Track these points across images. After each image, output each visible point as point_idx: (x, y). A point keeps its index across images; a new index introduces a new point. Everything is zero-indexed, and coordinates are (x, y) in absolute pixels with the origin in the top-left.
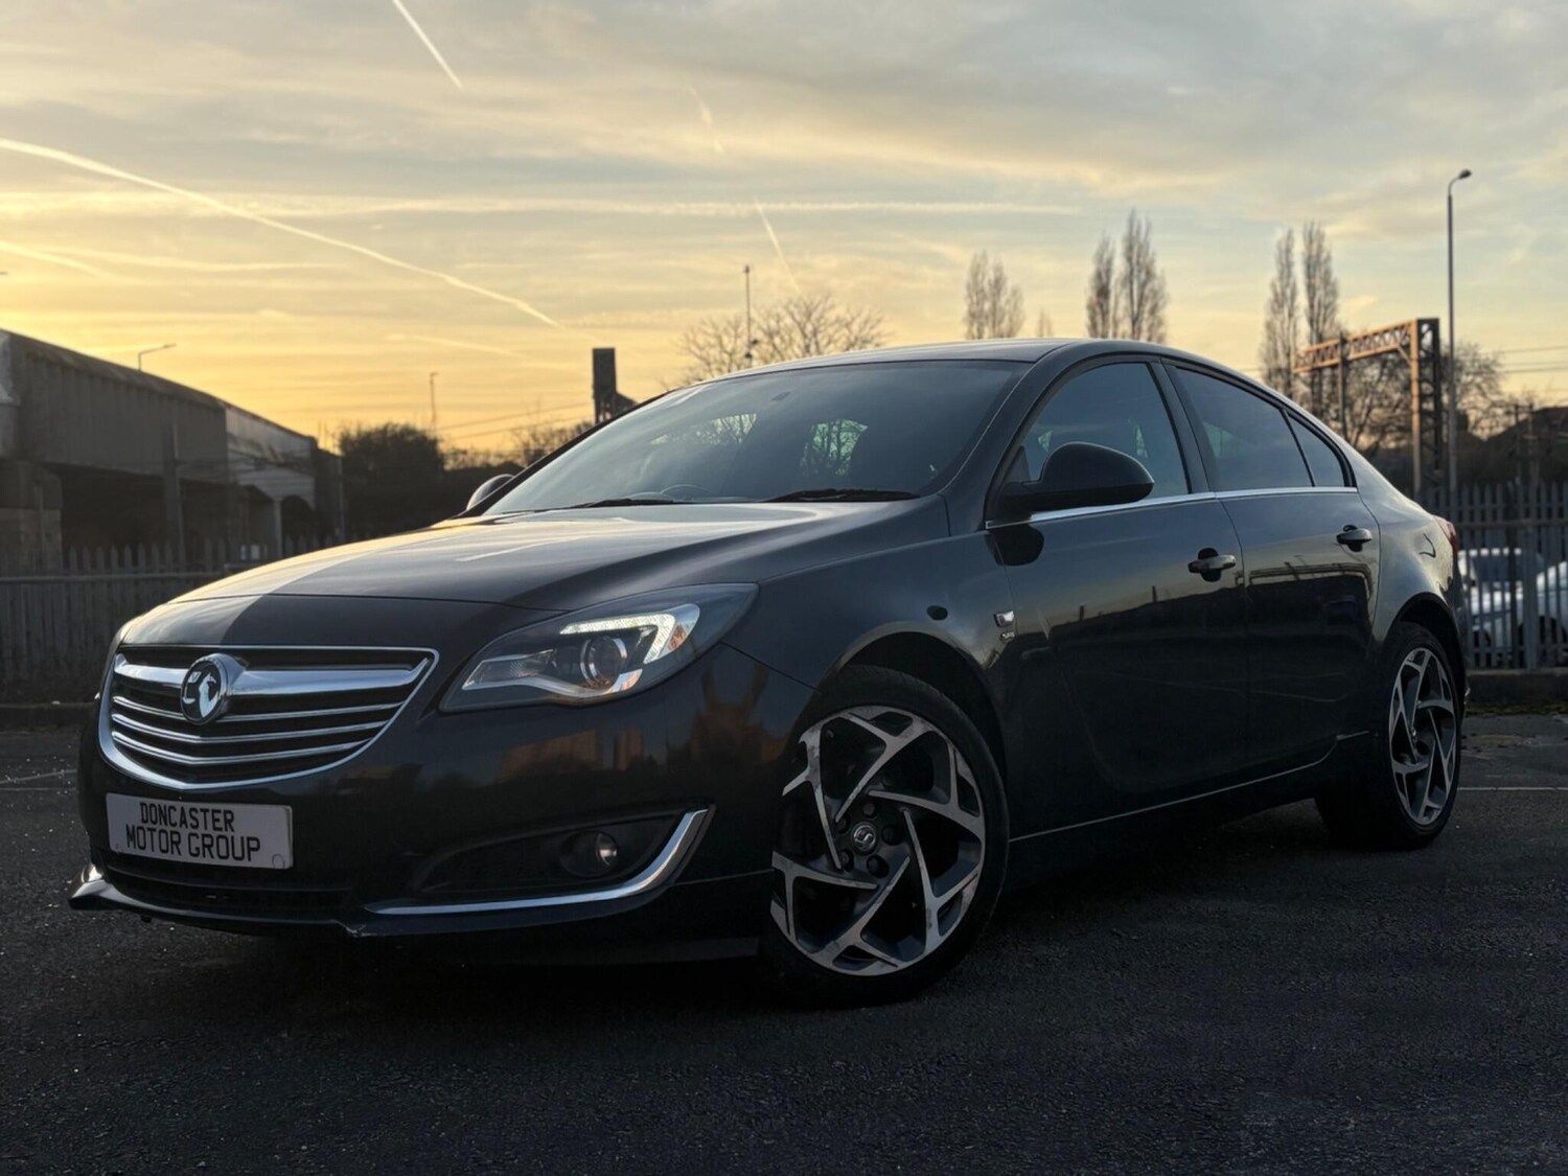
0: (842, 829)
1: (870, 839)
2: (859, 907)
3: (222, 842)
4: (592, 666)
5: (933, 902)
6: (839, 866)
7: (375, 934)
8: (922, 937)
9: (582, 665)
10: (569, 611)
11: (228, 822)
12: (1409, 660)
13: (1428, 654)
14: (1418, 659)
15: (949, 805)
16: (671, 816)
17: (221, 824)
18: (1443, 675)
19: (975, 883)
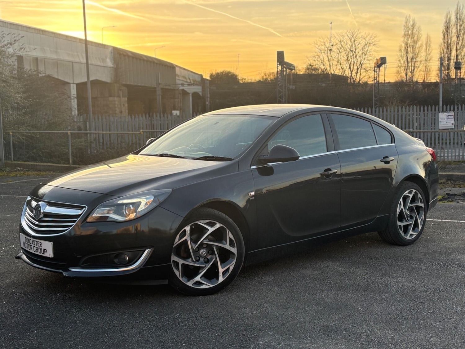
0: (196, 251)
1: (205, 254)
2: (200, 271)
3: (40, 249)
4: (127, 211)
5: (221, 270)
6: (194, 261)
7: (69, 276)
8: (218, 279)
9: (124, 211)
10: (121, 197)
11: (41, 245)
12: (406, 193)
13: (414, 191)
14: (410, 193)
15: (227, 245)
16: (142, 250)
17: (39, 245)
18: (420, 196)
19: (233, 265)
